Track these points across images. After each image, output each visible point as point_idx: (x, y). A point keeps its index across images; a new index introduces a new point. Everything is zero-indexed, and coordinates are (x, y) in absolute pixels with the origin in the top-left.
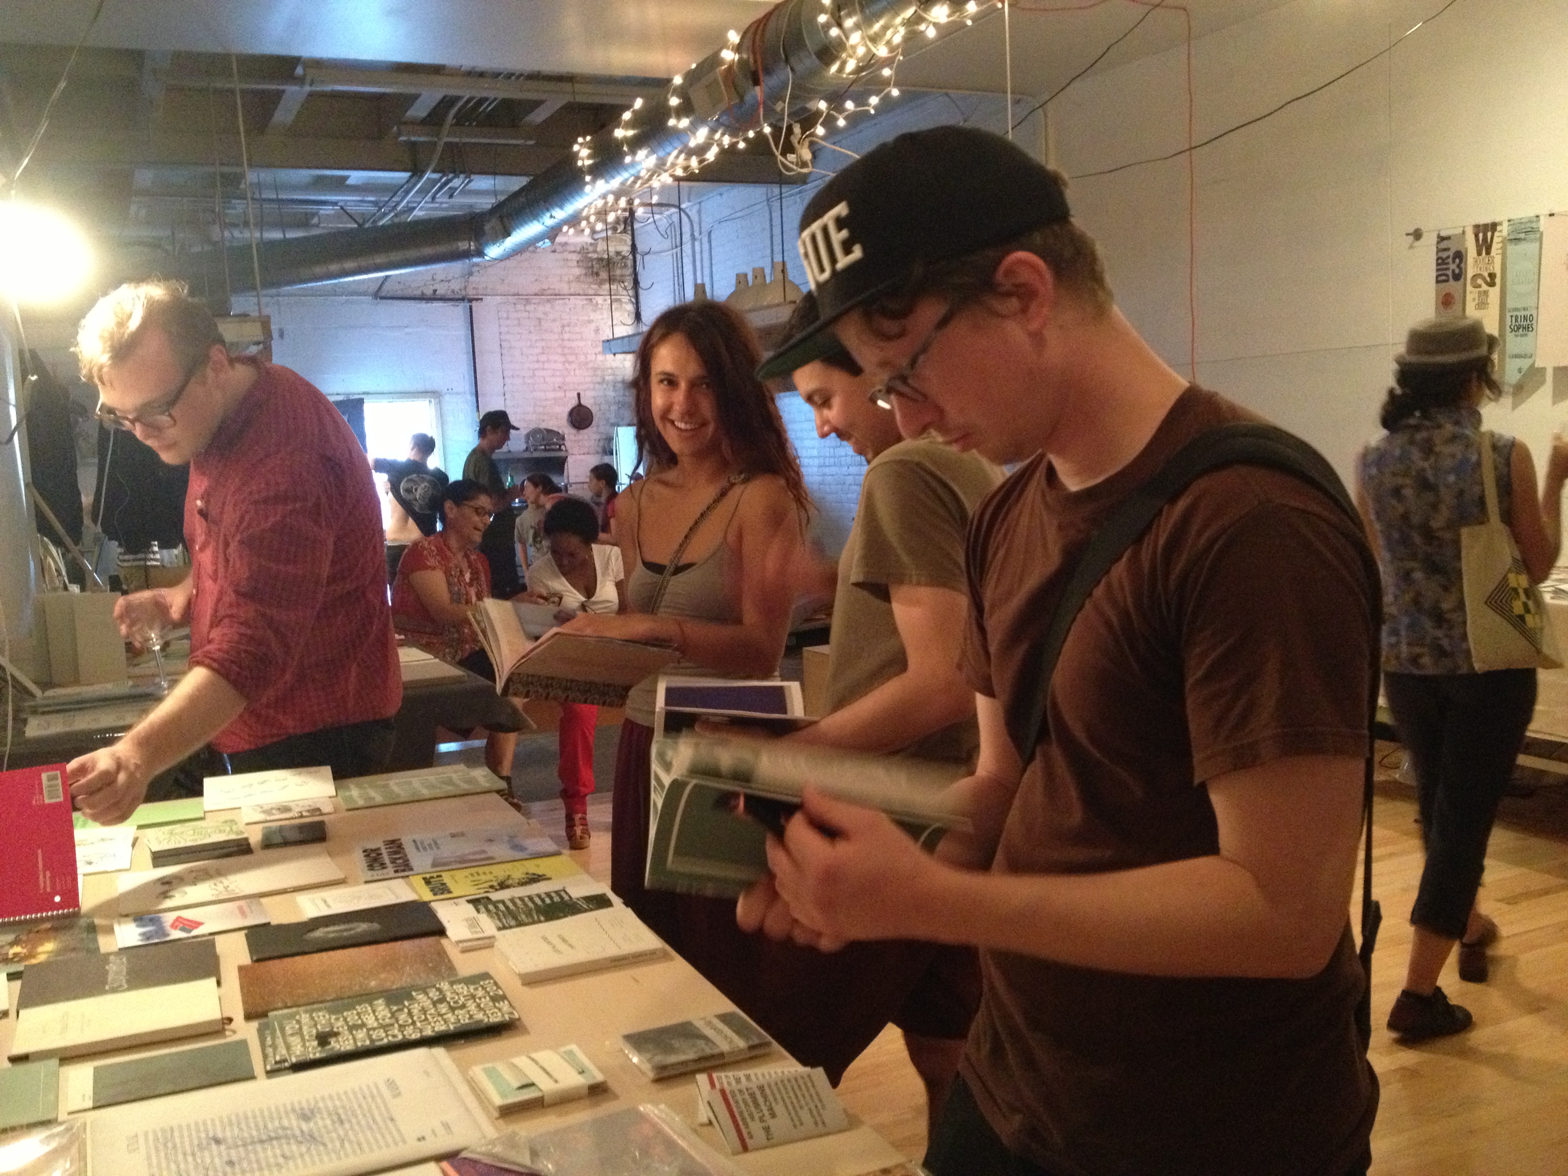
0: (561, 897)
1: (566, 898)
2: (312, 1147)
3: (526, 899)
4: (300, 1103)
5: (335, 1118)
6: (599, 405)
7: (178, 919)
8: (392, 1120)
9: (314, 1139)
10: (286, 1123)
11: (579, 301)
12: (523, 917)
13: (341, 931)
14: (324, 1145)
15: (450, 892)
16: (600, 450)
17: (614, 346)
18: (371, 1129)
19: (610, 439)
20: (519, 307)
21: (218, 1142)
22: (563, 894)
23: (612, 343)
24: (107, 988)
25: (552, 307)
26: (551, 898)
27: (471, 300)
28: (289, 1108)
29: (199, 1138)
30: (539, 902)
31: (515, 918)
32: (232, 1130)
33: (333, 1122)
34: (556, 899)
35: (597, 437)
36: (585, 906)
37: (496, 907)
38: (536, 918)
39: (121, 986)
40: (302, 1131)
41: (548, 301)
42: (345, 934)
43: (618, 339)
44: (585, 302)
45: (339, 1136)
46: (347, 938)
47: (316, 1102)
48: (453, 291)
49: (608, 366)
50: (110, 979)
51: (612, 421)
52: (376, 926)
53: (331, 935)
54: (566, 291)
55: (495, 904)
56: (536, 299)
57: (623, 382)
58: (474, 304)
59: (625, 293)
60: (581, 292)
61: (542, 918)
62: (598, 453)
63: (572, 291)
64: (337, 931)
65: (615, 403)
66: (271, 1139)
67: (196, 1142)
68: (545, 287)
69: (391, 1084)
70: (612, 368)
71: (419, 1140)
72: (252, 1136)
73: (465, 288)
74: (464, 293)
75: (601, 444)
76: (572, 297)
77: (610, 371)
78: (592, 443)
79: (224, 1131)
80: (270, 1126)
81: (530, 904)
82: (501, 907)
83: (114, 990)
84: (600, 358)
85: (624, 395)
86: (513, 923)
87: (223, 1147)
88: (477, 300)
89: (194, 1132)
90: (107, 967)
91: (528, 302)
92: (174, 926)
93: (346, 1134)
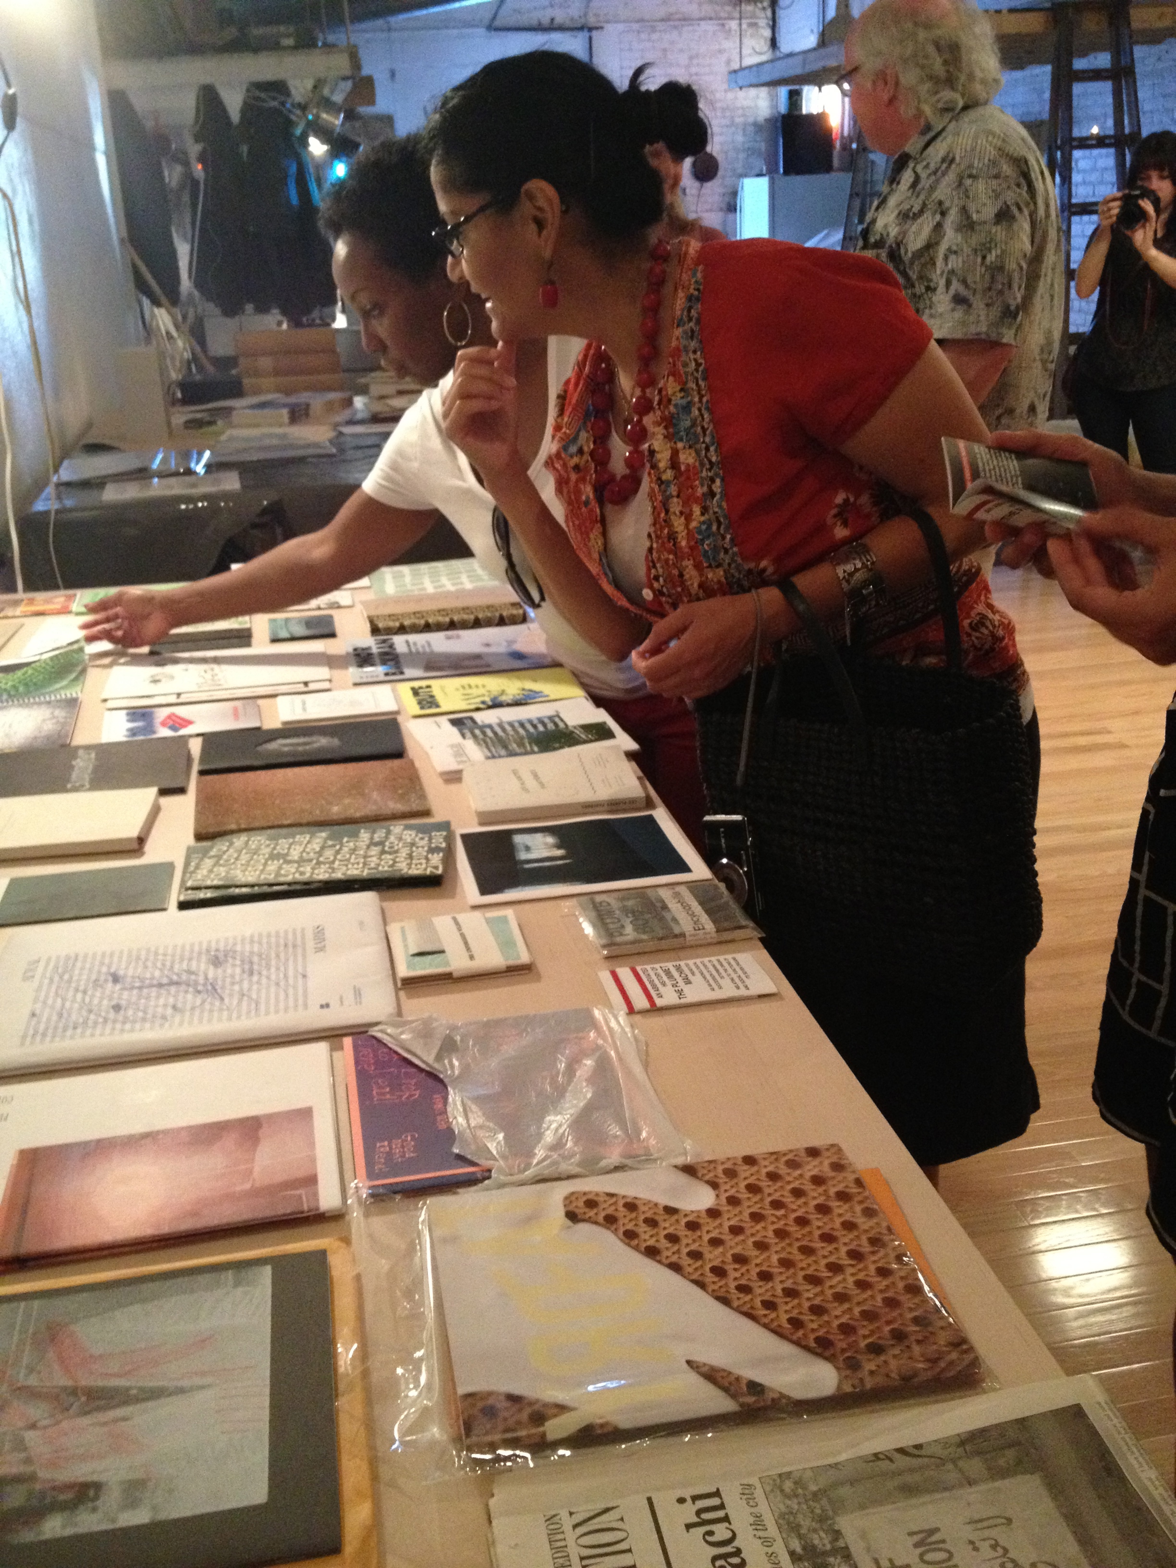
0: (556, 724)
1: (561, 725)
2: (209, 1000)
3: (516, 725)
4: (218, 942)
5: (247, 967)
6: (726, 153)
7: (170, 717)
8: (304, 976)
9: (215, 990)
10: (194, 966)
11: (709, 27)
12: (515, 746)
13: (298, 744)
14: (222, 999)
15: (438, 706)
16: (724, 206)
17: (742, 78)
18: (277, 984)
19: (735, 194)
20: (643, 36)
21: (116, 979)
22: (557, 720)
23: (740, 74)
24: (69, 786)
25: (680, 34)
26: (544, 725)
27: (590, 29)
28: (204, 946)
29: (99, 972)
30: (531, 730)
31: (505, 747)
32: (136, 968)
33: (243, 971)
34: (550, 726)
35: (721, 190)
36: (583, 736)
37: (484, 733)
38: (528, 748)
39: (83, 786)
40: (206, 978)
41: (675, 27)
42: (300, 749)
43: (746, 68)
44: (717, 28)
45: (241, 989)
46: (303, 754)
47: (235, 944)
48: (572, 19)
49: (739, 105)
50: (74, 776)
51: (740, 171)
52: (335, 742)
53: (286, 749)
54: (696, 14)
55: (482, 728)
56: (660, 26)
57: (755, 124)
58: (595, 34)
59: (763, 15)
60: (713, 15)
61: (536, 749)
62: (721, 210)
63: (703, 14)
64: (291, 745)
65: (744, 150)
66: (172, 983)
67: (94, 977)
68: (672, 10)
69: (319, 933)
70: (743, 108)
71: (322, 1007)
72: (152, 978)
73: (585, 15)
74: (583, 21)
75: (727, 199)
76: (702, 23)
77: (740, 112)
78: (716, 198)
79: (127, 968)
80: (177, 968)
81: (521, 731)
82: (489, 733)
83: (76, 789)
84: (730, 95)
85: (756, 141)
86: (503, 752)
87: (118, 987)
88: (597, 28)
89: (97, 963)
90: (74, 763)
91: (653, 30)
92: (163, 724)
93: (249, 990)
